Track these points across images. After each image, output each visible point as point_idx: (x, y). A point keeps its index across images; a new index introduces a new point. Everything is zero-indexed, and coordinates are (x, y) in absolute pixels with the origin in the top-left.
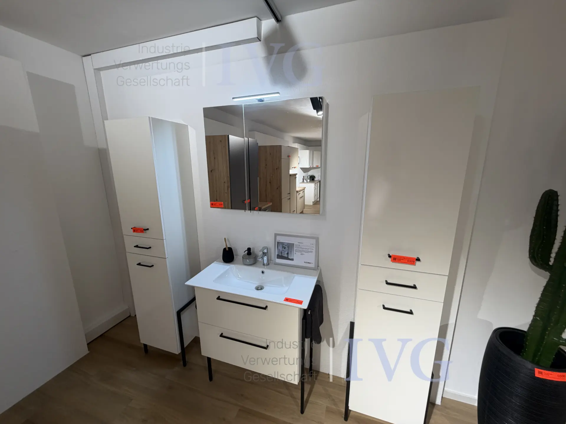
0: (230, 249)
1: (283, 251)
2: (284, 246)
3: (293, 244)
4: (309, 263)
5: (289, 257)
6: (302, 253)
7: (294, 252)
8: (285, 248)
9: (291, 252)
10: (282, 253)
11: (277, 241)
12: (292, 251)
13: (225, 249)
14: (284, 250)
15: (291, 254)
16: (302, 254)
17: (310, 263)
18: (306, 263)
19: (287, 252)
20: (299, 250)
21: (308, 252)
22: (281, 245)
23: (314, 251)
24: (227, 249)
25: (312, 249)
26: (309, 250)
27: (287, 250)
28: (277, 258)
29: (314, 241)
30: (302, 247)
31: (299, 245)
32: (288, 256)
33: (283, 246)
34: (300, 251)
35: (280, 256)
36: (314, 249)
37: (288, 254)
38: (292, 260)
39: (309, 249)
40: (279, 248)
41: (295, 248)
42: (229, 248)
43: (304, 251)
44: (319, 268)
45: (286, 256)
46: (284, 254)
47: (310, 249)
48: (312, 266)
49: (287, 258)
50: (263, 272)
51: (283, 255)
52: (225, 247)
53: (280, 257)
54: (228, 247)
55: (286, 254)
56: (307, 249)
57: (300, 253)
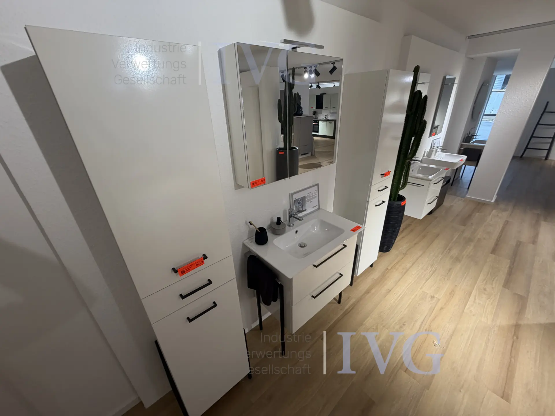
0: (261, 228)
2: (299, 201)
3: (305, 196)
5: (304, 209)
6: (311, 200)
7: (306, 203)
8: (300, 203)
9: (304, 204)
11: (294, 200)
14: (300, 205)
16: (311, 202)
19: (301, 206)
20: (308, 199)
21: (314, 198)
22: (297, 202)
24: (258, 231)
29: (316, 188)
30: (311, 196)
31: (308, 196)
32: (302, 209)
36: (317, 193)
37: (302, 207)
38: (306, 210)
41: (306, 200)
46: (300, 208)
47: (315, 195)
49: (303, 211)
50: (296, 232)
51: (299, 210)
52: (256, 230)
54: (258, 228)
55: (301, 207)
56: (313, 196)
57: (309, 202)
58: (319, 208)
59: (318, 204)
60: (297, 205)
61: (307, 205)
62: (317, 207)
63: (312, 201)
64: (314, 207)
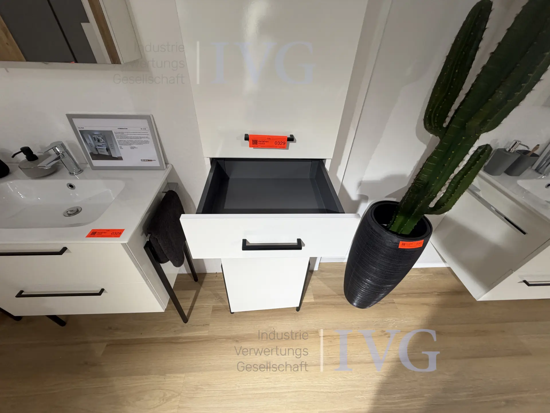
1: (99, 146)
2: (95, 136)
3: (111, 132)
4: (149, 160)
5: (114, 156)
6: (132, 146)
7: (119, 146)
8: (99, 141)
9: (112, 145)
10: (99, 150)
11: (78, 129)
12: (115, 145)
14: (100, 144)
15: (113, 148)
16: (132, 148)
17: (151, 160)
18: (144, 160)
19: (105, 148)
20: (124, 141)
21: (141, 143)
22: (90, 137)
23: (151, 140)
25: (147, 137)
26: (143, 139)
27: (104, 144)
28: (93, 159)
29: (144, 123)
30: (129, 135)
31: (123, 133)
32: (110, 153)
33: (93, 137)
34: (127, 143)
35: (95, 155)
36: (150, 136)
37: (108, 150)
38: (120, 158)
39: (141, 138)
40: (88, 142)
41: (116, 140)
43: (134, 143)
44: (168, 165)
45: (107, 153)
46: (102, 150)
47: (144, 137)
48: (157, 164)
49: (110, 157)
50: (71, 186)
51: (100, 153)
53: (97, 156)
55: (106, 150)
56: (137, 138)
57: (129, 147)
60: (90, 140)
61: (121, 150)
63: (135, 147)
64: (146, 160)
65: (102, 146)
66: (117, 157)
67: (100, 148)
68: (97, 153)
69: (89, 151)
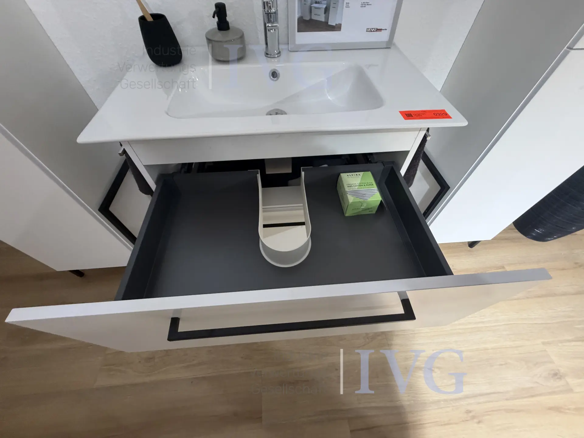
0: (159, 19)
1: (316, 3)
4: (377, 30)
5: (331, 22)
7: (345, 2)
10: (313, 14)
13: (142, 20)
14: (320, 0)
15: (336, 7)
16: (363, 5)
17: (381, 30)
19: (324, 6)
24: (150, 19)
28: (299, 31)
32: (327, 18)
35: (304, 21)
37: (327, 10)
38: (337, 28)
42: (154, 16)
45: (322, 18)
46: (317, 12)
49: (325, 27)
50: (274, 75)
51: (314, 17)
52: (141, 14)
53: (306, 24)
54: (150, 12)
55: (323, 11)
57: (359, 2)
58: (389, 45)
59: (387, 24)
61: (345, 9)
62: (383, 37)
63: (368, 4)
64: (373, 31)
65: (321, 3)
66: (334, 24)
67: (316, 8)
68: (307, 18)
69: (298, 14)
